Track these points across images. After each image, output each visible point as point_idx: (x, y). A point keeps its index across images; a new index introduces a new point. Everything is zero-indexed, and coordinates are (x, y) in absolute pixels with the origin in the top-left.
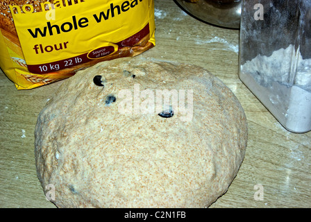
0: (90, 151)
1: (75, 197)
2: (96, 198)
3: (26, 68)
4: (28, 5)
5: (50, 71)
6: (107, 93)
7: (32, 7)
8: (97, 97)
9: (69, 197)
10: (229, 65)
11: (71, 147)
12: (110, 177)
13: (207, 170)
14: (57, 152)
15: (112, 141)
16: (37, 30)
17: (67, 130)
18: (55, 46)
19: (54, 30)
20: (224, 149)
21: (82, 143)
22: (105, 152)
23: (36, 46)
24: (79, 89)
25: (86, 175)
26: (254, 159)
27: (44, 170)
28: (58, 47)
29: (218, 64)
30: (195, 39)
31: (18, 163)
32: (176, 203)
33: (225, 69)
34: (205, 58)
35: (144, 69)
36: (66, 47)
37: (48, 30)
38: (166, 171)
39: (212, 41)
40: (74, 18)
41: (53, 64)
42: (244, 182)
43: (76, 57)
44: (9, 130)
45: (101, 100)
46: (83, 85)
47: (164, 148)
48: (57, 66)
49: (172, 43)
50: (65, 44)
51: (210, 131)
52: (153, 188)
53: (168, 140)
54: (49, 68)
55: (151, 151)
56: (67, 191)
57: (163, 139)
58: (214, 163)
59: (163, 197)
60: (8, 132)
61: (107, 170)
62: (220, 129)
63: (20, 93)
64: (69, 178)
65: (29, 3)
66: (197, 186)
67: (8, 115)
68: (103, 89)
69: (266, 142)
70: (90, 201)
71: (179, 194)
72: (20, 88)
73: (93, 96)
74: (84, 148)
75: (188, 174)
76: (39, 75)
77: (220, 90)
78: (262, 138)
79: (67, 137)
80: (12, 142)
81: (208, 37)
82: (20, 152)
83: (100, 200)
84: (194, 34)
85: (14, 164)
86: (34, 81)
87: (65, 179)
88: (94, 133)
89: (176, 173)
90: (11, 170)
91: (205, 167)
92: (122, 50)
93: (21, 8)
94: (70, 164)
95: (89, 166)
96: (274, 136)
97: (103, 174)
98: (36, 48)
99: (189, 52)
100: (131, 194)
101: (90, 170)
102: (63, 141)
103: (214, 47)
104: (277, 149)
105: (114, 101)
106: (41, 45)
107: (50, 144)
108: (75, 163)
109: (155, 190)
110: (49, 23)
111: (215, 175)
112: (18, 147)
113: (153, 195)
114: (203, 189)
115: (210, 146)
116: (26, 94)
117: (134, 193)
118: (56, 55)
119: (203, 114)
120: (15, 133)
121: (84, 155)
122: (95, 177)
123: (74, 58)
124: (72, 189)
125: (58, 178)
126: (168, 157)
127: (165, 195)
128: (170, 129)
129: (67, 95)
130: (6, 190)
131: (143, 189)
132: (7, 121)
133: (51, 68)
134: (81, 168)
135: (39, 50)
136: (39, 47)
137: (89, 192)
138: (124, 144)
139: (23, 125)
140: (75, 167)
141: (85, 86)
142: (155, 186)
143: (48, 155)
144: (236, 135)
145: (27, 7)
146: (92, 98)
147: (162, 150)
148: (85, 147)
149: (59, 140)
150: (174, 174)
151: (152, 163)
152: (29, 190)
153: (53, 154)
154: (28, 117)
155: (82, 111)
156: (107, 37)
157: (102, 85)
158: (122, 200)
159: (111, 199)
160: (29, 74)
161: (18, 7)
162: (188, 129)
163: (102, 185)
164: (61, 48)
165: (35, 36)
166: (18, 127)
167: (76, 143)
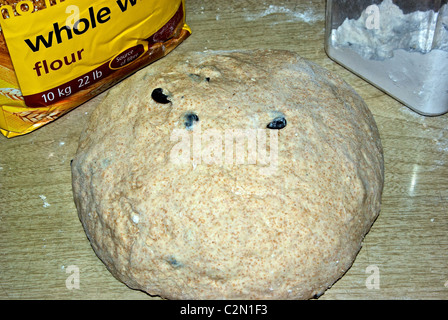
0: (188, 199)
1: (178, 272)
2: (215, 266)
3: (22, 102)
5: (58, 99)
6: (179, 112)
7: (30, 4)
8: (167, 120)
9: (169, 274)
10: (305, 42)
11: (156, 201)
12: (229, 230)
13: (356, 190)
14: (133, 214)
15: (216, 178)
16: (40, 38)
17: (140, 179)
18: (66, 58)
19: (64, 33)
20: (365, 156)
21: (170, 191)
22: (211, 196)
23: (37, 64)
24: (131, 115)
25: (191, 237)
26: (392, 164)
27: (116, 245)
28: (70, 60)
29: (289, 43)
30: (242, 14)
31: (54, 246)
32: (329, 245)
33: (303, 48)
34: (268, 38)
35: (214, 66)
36: (80, 58)
37: (54, 35)
38: (305, 203)
39: (267, 12)
40: (91, 10)
41: (62, 87)
42: (391, 197)
43: (94, 71)
44: (19, 200)
45: (176, 124)
46: (135, 108)
47: (293, 172)
48: (68, 90)
49: (213, 25)
50: (79, 53)
51: (341, 136)
52: (295, 232)
53: (294, 160)
54: (57, 95)
55: (276, 181)
56: (165, 266)
57: (286, 159)
58: (360, 178)
59: (312, 242)
60: (19, 203)
61: (221, 222)
62: (351, 130)
63: (13, 143)
64: (164, 246)
66: (349, 215)
67: (7, 179)
68: (171, 107)
69: (399, 138)
70: (204, 273)
71: (330, 232)
72: (11, 134)
73: (160, 120)
74: (176, 198)
75: (335, 202)
76: (41, 109)
77: (326, 77)
78: (391, 133)
79: (144, 188)
80: (32, 217)
81: (260, 8)
82: (51, 229)
83: (221, 268)
84: (239, 7)
85: (50, 249)
86: (34, 120)
87: (157, 249)
88: (185, 173)
89: (319, 203)
90: (48, 258)
91: (352, 187)
92: (153, 48)
93: (14, 8)
94: (159, 226)
95: (192, 223)
96: (406, 127)
97: (217, 229)
98: (37, 68)
99: (242, 33)
100: (266, 249)
101: (196, 228)
102: (139, 195)
103: (274, 20)
104: (417, 143)
105: (197, 120)
106: (45, 62)
107: (115, 204)
108: (168, 223)
109: (298, 235)
110: (56, 25)
111: (365, 196)
112: (45, 223)
113: (296, 242)
114: (356, 217)
115: (348, 156)
116: (22, 142)
117: (268, 245)
118: (67, 73)
119: (322, 114)
120: (31, 202)
121: (179, 208)
122: (206, 236)
123: (91, 72)
124: (172, 262)
125: (145, 251)
126: (303, 184)
127: (313, 238)
128: (291, 144)
129: (115, 127)
130: (53, 290)
131: (281, 236)
132: (10, 188)
133: (60, 93)
134: (180, 229)
135: (42, 70)
136: (42, 64)
137: (202, 260)
138: (235, 180)
139: (38, 189)
140: (169, 229)
141: (140, 109)
142: (297, 229)
143: (118, 221)
144: (370, 134)
145: (23, 6)
146: (161, 124)
147: (291, 176)
148: (177, 196)
149: (130, 196)
150: (317, 206)
151: (283, 197)
152: (89, 281)
153: (126, 218)
154: (41, 176)
155: (152, 145)
156: (135, 32)
157: (168, 102)
158: (254, 260)
159: (238, 261)
160: (25, 111)
161: (9, 8)
162: (314, 140)
163: (220, 245)
164: (74, 60)
165: (35, 49)
166: (32, 194)
167: (160, 194)
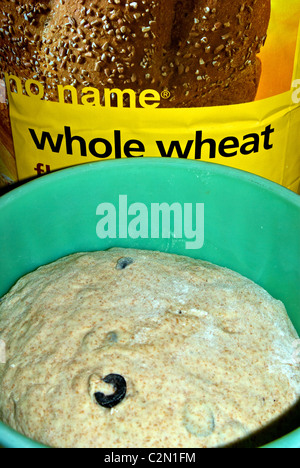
4: (36, 82)
7: (41, 88)
16: (46, 135)
23: (39, 165)
40: (117, 134)
65: (37, 79)
93: (23, 83)
145: (33, 85)
161: (18, 81)
165: (41, 146)
